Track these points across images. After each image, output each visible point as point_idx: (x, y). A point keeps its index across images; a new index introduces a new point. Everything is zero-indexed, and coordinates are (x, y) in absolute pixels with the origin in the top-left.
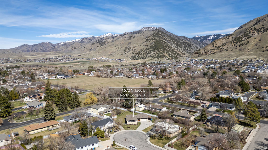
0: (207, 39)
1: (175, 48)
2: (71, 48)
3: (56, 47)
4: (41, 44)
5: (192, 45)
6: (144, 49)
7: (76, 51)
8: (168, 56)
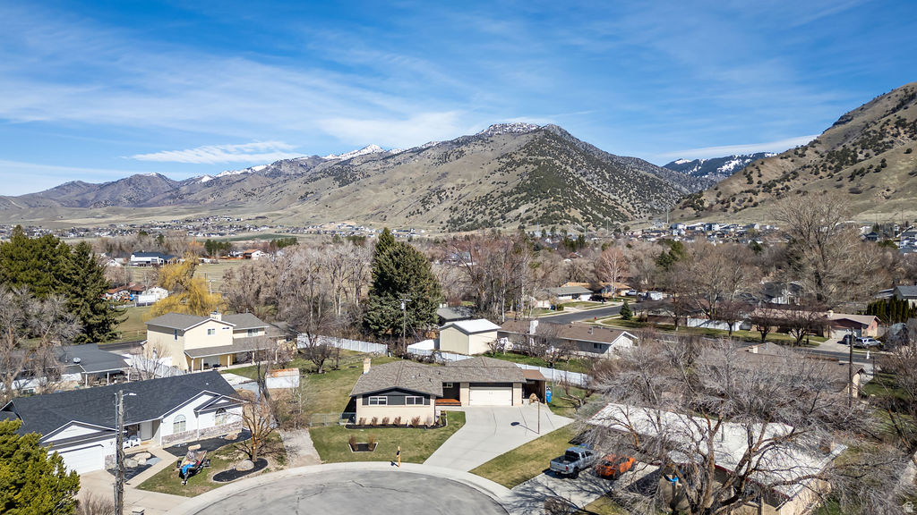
0: (715, 172)
1: (605, 193)
2: (235, 193)
4: (129, 182)
5: (667, 185)
6: (496, 195)
7: (252, 202)
8: (580, 219)
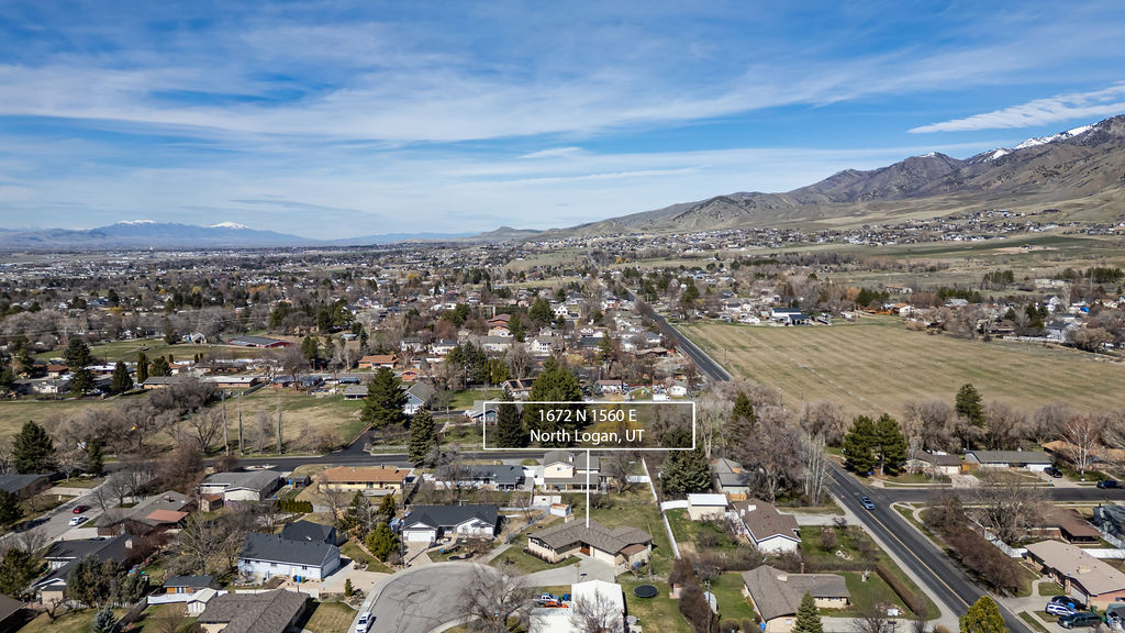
2: (1030, 173)
3: (966, 171)
7: (1052, 186)
